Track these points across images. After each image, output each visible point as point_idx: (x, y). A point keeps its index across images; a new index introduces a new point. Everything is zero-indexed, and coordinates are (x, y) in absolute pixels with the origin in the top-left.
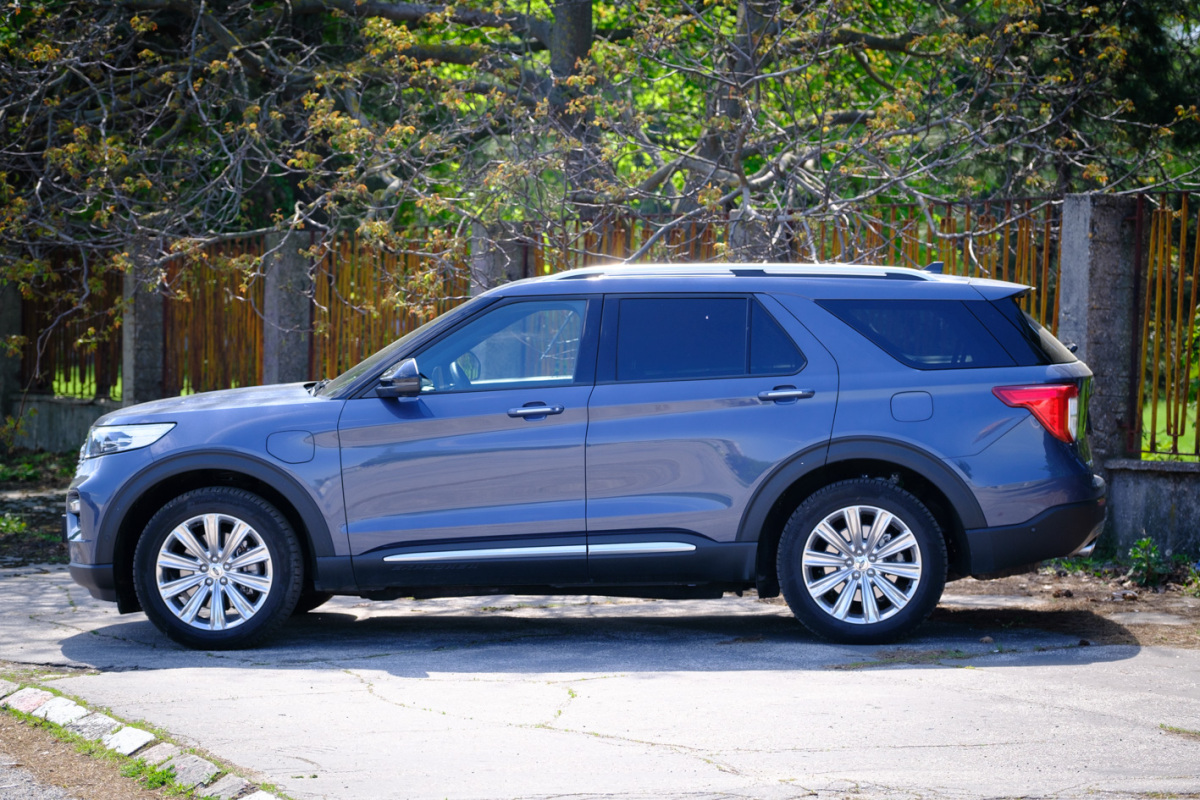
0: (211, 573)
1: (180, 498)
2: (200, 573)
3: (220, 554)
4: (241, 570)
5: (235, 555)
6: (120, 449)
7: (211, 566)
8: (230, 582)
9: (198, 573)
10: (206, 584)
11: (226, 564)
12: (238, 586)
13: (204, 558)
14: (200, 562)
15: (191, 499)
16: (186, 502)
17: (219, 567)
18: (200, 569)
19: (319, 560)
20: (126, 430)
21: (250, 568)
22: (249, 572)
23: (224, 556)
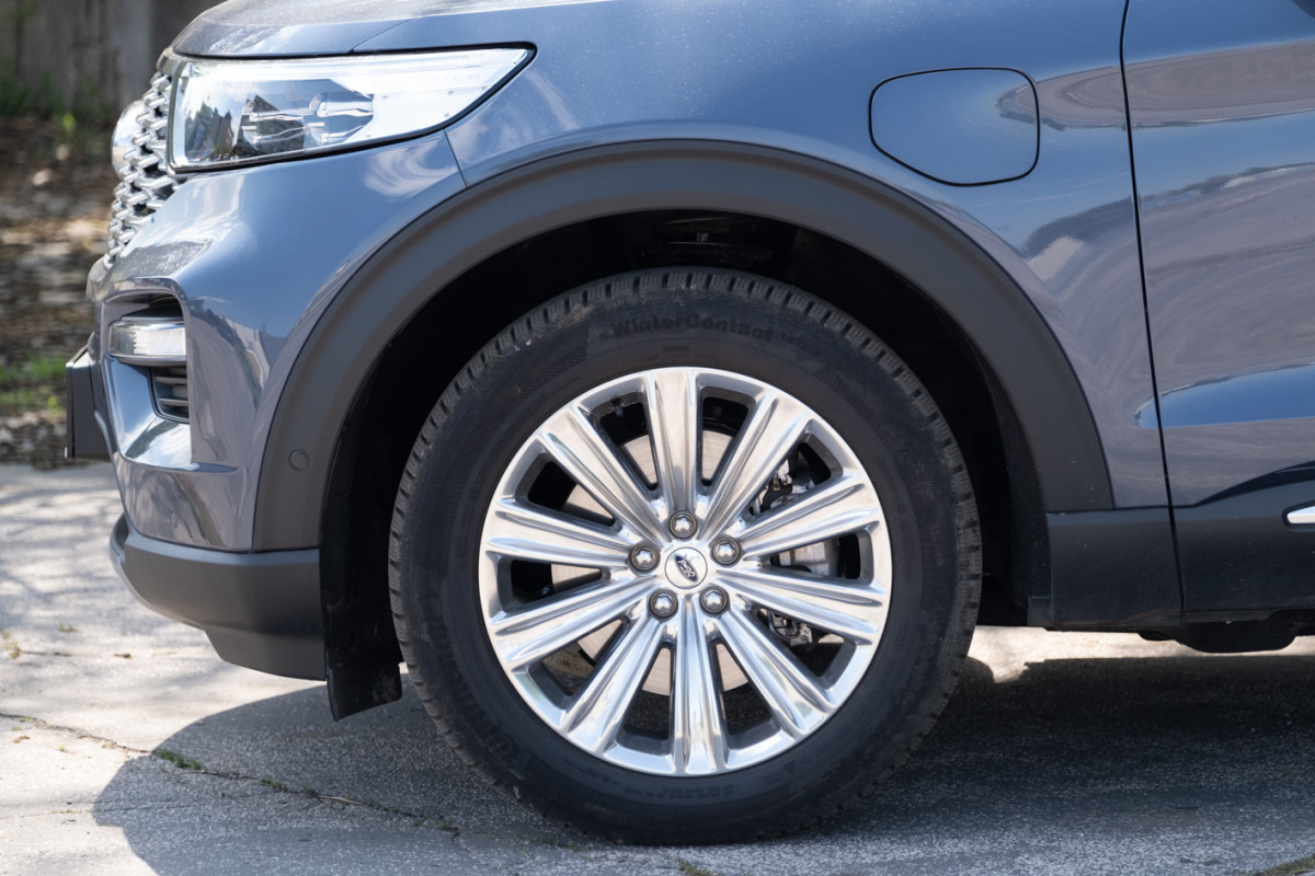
0: (667, 575)
1: (555, 310)
2: (629, 575)
3: (702, 507)
4: (772, 563)
5: (751, 513)
6: (324, 139)
7: (669, 548)
8: (737, 605)
9: (621, 576)
10: (652, 611)
11: (722, 540)
12: (760, 617)
13: (645, 521)
14: (629, 536)
15: (599, 316)
16: (583, 327)
17: (697, 551)
18: (631, 563)
19: (1053, 521)
20: (352, 74)
21: (801, 556)
22: (799, 569)
23: (715, 513)
